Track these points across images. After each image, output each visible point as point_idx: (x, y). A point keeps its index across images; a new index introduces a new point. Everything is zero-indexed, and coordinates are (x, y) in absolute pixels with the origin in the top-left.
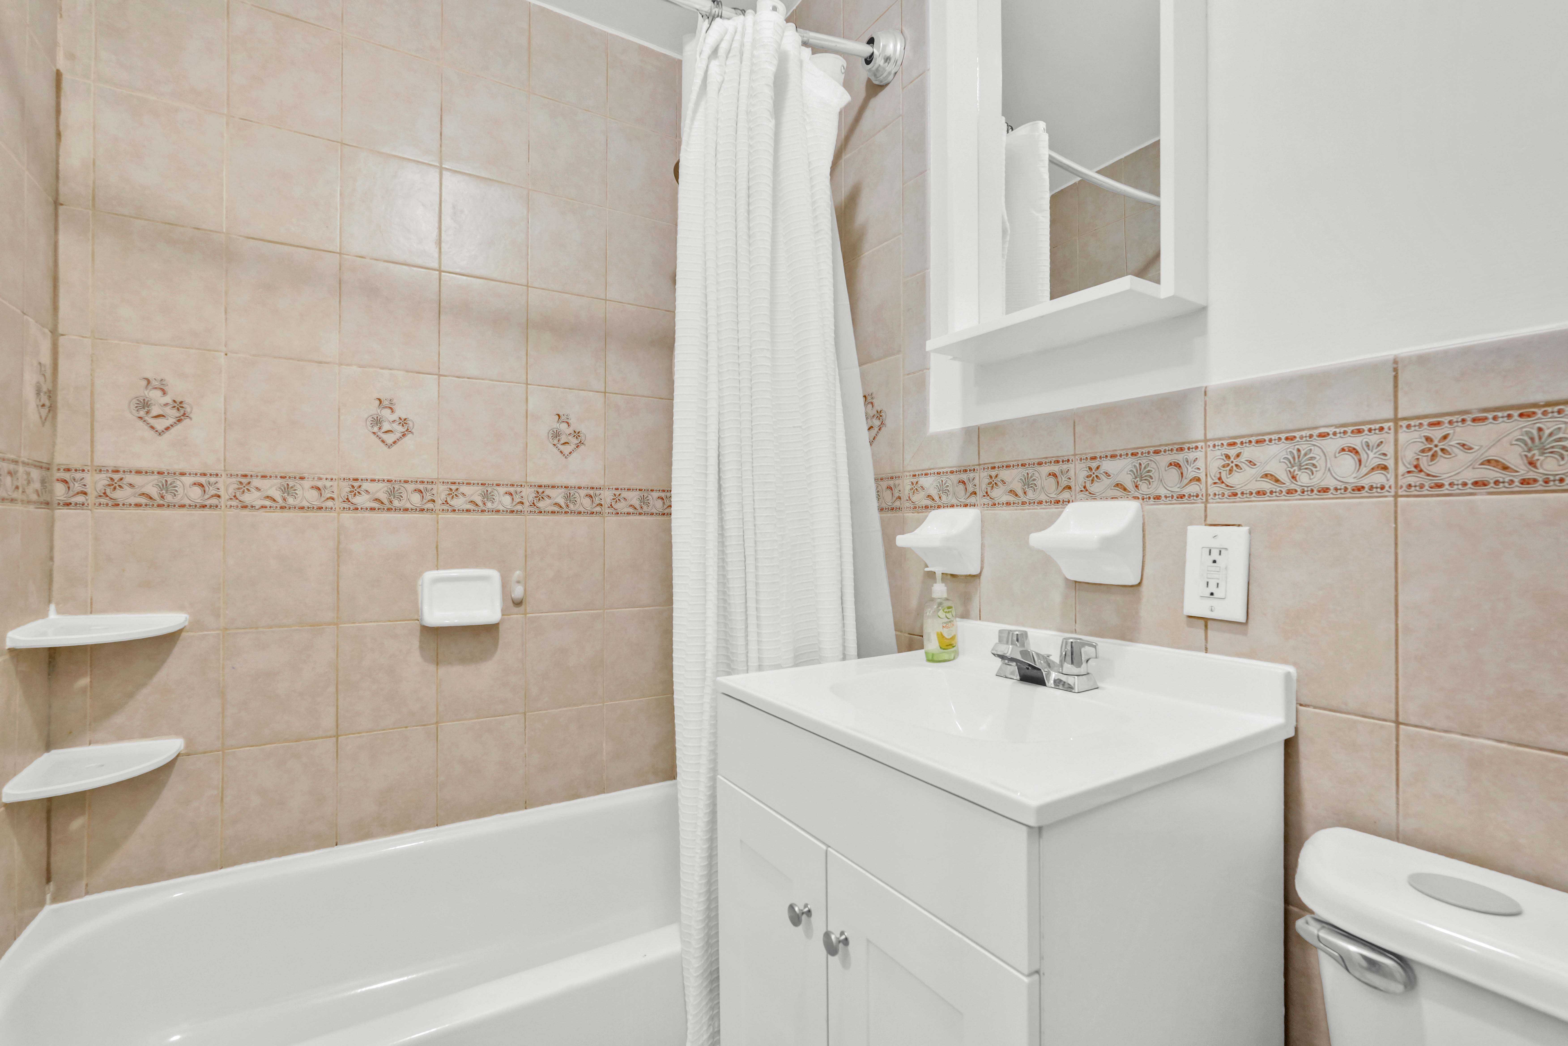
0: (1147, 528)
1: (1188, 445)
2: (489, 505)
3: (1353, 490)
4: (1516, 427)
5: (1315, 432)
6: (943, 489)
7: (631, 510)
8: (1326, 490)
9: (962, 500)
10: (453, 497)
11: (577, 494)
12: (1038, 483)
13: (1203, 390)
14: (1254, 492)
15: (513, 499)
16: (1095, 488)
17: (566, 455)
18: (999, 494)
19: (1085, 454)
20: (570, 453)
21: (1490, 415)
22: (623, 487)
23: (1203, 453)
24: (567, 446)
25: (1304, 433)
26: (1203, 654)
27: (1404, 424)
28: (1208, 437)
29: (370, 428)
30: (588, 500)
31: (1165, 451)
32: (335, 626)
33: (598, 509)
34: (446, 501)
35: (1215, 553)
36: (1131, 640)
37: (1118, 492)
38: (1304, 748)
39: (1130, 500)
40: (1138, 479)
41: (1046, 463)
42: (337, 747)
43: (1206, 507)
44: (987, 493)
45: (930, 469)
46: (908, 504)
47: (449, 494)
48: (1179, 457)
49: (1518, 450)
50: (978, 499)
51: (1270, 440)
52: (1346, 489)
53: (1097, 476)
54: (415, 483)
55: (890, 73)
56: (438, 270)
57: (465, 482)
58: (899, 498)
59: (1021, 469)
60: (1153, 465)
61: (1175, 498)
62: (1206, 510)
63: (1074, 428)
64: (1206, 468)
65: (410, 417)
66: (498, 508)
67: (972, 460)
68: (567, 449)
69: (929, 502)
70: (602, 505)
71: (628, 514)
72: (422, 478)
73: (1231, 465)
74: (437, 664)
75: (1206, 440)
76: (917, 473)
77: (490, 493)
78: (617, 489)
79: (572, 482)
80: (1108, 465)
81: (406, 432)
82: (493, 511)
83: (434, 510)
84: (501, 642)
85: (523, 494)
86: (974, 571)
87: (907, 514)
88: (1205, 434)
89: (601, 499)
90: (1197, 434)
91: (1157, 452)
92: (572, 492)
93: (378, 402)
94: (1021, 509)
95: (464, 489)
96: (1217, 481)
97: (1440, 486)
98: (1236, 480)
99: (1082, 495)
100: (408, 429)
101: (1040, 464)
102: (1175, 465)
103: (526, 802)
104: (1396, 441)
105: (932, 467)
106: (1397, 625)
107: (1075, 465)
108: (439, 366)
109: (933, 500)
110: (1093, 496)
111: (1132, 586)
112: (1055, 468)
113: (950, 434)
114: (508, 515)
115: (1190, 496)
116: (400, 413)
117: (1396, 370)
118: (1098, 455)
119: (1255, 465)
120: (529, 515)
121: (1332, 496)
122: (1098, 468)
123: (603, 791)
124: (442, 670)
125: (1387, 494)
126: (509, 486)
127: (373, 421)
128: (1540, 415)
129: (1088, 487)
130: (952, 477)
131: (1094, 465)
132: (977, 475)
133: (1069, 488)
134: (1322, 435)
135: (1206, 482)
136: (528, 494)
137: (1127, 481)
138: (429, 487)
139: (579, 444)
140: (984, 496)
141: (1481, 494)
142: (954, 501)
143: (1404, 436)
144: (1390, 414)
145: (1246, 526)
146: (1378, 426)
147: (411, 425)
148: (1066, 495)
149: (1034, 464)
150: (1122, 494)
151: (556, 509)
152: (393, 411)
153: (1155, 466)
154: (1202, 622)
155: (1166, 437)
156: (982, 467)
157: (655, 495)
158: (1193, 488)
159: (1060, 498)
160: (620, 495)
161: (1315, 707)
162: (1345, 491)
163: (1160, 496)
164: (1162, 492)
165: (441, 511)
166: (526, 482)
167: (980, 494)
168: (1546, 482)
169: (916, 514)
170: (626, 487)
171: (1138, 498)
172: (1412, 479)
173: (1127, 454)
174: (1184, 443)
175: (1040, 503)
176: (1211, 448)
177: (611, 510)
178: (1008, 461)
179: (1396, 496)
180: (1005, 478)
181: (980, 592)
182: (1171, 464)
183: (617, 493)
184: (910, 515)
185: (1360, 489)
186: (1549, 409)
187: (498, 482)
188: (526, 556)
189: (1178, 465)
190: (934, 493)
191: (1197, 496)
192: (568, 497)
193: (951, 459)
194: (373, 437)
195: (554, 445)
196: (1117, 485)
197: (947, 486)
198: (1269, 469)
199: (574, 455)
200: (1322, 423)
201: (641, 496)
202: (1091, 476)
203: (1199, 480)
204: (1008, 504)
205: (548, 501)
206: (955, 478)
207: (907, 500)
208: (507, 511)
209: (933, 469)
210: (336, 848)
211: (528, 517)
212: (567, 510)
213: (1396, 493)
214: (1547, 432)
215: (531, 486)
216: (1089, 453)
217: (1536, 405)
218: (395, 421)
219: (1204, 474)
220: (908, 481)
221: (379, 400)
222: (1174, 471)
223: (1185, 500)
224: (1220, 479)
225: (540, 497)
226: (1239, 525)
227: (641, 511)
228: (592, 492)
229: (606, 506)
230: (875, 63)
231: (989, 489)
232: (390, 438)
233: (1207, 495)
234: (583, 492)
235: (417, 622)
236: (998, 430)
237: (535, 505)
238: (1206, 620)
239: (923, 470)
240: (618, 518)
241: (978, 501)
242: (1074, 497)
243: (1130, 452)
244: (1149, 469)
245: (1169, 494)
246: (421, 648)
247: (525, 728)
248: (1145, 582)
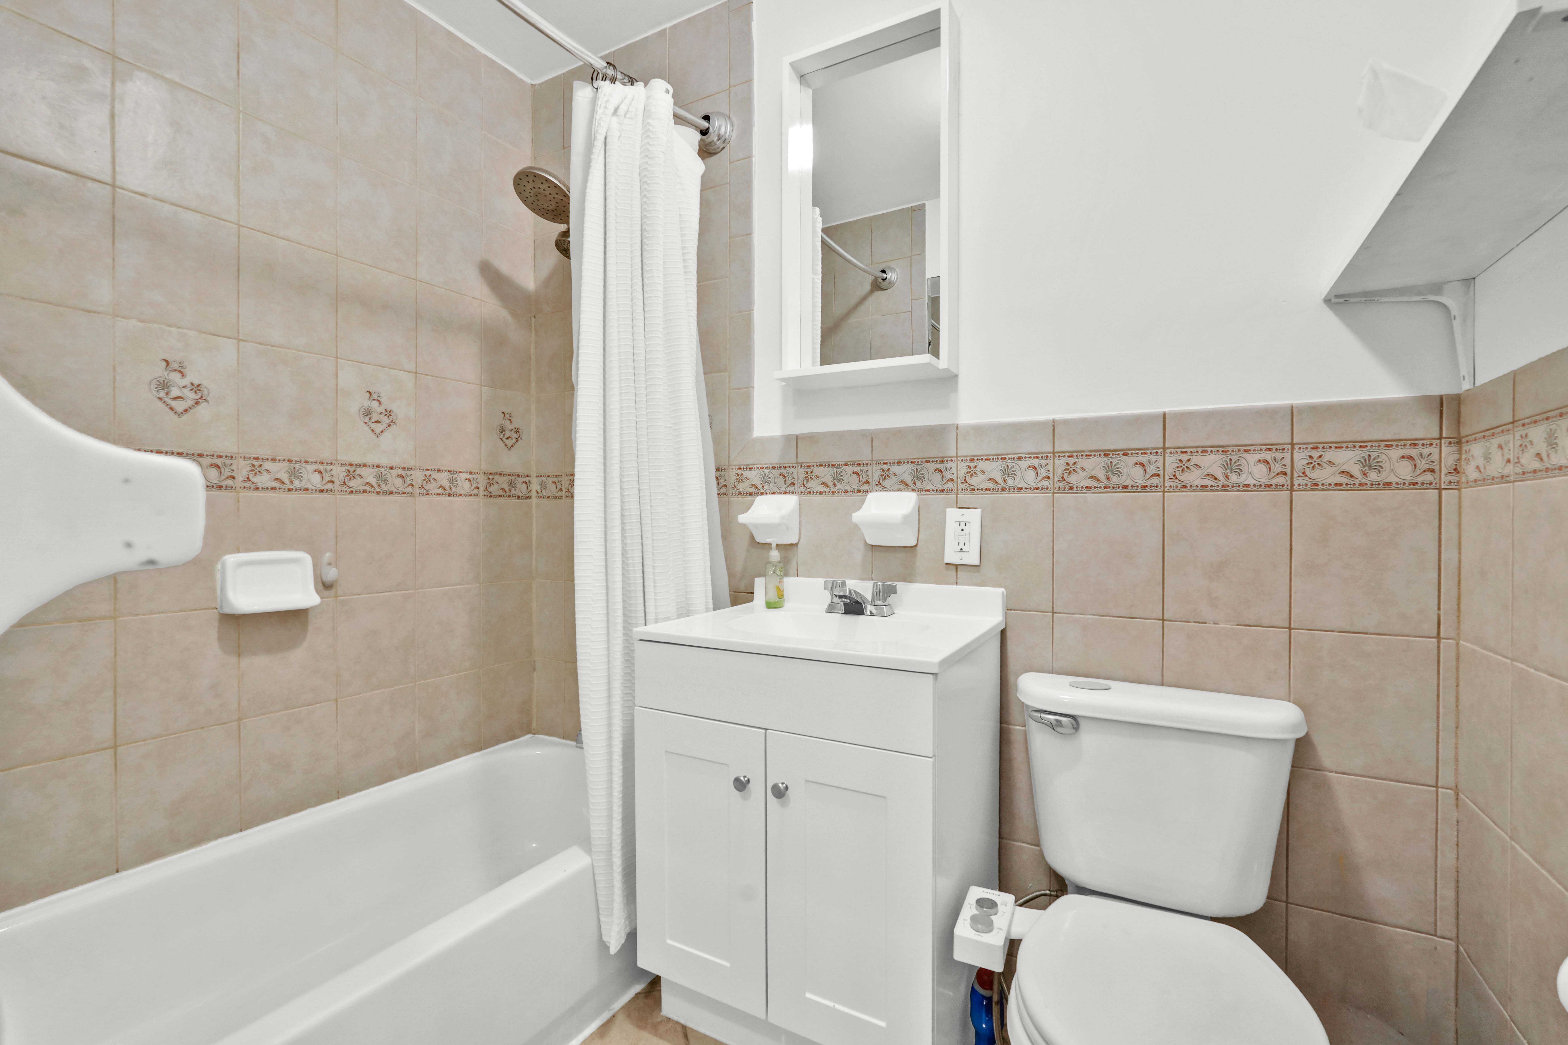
0: (921, 509)
1: (946, 459)
2: (297, 483)
3: (1034, 489)
4: (1102, 461)
5: (1016, 456)
6: (765, 480)
7: (441, 491)
8: (1021, 489)
9: (783, 489)
10: (256, 474)
11: (388, 474)
12: (845, 478)
13: (956, 425)
14: (984, 489)
15: (323, 478)
16: (886, 483)
17: (378, 434)
18: (814, 485)
19: (880, 460)
20: (382, 432)
21: (1093, 454)
22: (433, 468)
23: (955, 464)
24: (378, 425)
25: (1010, 456)
26: (955, 586)
27: (1057, 455)
28: (959, 455)
29: (155, 393)
30: (400, 480)
31: (932, 462)
32: (113, 620)
33: (410, 489)
34: (248, 478)
35: (963, 524)
36: (910, 582)
37: (902, 487)
38: (1009, 634)
39: (910, 491)
40: (915, 478)
41: (850, 465)
42: (116, 759)
43: (957, 497)
44: (803, 484)
45: (755, 465)
46: (733, 491)
47: (251, 471)
48: (941, 466)
49: (1103, 471)
50: (797, 488)
51: (993, 459)
52: (1031, 488)
53: (887, 475)
54: (211, 457)
55: (719, 148)
56: (237, 224)
57: (270, 458)
58: (725, 486)
59: (831, 468)
60: (925, 470)
61: (939, 491)
62: (957, 499)
63: (872, 443)
64: (957, 474)
65: (205, 383)
66: (307, 487)
67: (791, 459)
68: (378, 428)
69: (753, 490)
70: (413, 486)
71: (439, 494)
72: (220, 452)
73: (972, 472)
74: (239, 655)
75: (957, 457)
76: (742, 467)
77: (298, 471)
78: (428, 470)
79: (384, 461)
80: (895, 469)
81: (199, 400)
82: (301, 490)
83: (234, 488)
84: (310, 628)
85: (333, 473)
86: (794, 541)
87: (733, 499)
88: (957, 453)
89: (412, 480)
90: (953, 453)
91: (927, 462)
92: (384, 472)
93: (164, 364)
94: (831, 496)
95: (267, 465)
96: (964, 481)
97: (1072, 488)
98: (975, 481)
99: (877, 488)
100: (202, 397)
101: (846, 465)
102: (939, 471)
103: (338, 792)
104: (1054, 463)
105: (756, 463)
106: (1053, 561)
107: (872, 468)
108: (238, 330)
109: (757, 488)
110: (885, 489)
111: (912, 547)
112: (858, 469)
113: (772, 439)
114: (317, 494)
115: (947, 490)
116: (192, 377)
117: (1054, 426)
118: (889, 462)
119: (985, 473)
120: (339, 495)
121: (1024, 492)
122: (888, 470)
123: (415, 770)
124: (245, 662)
125: (1049, 492)
126: (318, 464)
127: (158, 385)
128: (1111, 456)
129: (881, 482)
130: (774, 471)
131: (886, 468)
132: (795, 471)
133: (868, 482)
134: (1020, 458)
135: (957, 482)
136: (339, 473)
137: (908, 479)
138: (228, 462)
139: (391, 423)
140: (801, 486)
141: (1089, 493)
142: (775, 489)
143: (1058, 462)
144: (1051, 450)
145: (979, 509)
146: (1045, 455)
147: (206, 392)
148: (865, 487)
149: (842, 465)
150: (905, 488)
151: (368, 488)
152: (183, 375)
153: (926, 471)
154: (954, 567)
155: (933, 453)
156: (799, 465)
157: (464, 476)
158: (949, 485)
159: (862, 489)
160: (430, 475)
161: (1015, 610)
162: (1030, 489)
163: (929, 490)
164: (930, 487)
165: (242, 488)
166: (337, 460)
167: (797, 485)
168: (1113, 488)
169: (741, 499)
170: (437, 468)
171: (916, 491)
172: (1061, 485)
173: (908, 462)
174: (944, 457)
175: (846, 492)
176: (960, 461)
177: (422, 491)
178: (821, 462)
179: (1054, 493)
180: (818, 474)
181: (797, 557)
182: (936, 470)
183: (428, 474)
184: (736, 499)
185: (1037, 488)
186: (1115, 453)
187: (306, 459)
188: (336, 537)
189: (940, 471)
190: (758, 483)
191: (952, 490)
192: (380, 477)
193: (773, 457)
194: (160, 404)
195: (365, 423)
196: (901, 482)
197: (770, 478)
198: (992, 476)
199: (385, 434)
200: (1019, 451)
201: (450, 478)
202: (883, 475)
203: (953, 480)
204: (821, 492)
205: (359, 481)
206: (776, 472)
207: (733, 488)
208: (316, 490)
209: (757, 464)
210: (117, 875)
211: (338, 496)
212: (379, 490)
213: (1053, 491)
214: (1114, 464)
215: (342, 464)
216: (883, 460)
217: (1110, 450)
218: (185, 386)
219: (956, 476)
220: (734, 473)
221: (166, 361)
222: (938, 475)
223: (944, 492)
224: (965, 480)
225: (351, 476)
226: (976, 508)
227: (450, 492)
228: (404, 473)
229: (418, 487)
230: (709, 137)
231: (805, 481)
232: (180, 406)
233: (957, 490)
234: (395, 472)
235: (215, 610)
236: (811, 439)
237: (346, 485)
238: (956, 566)
239: (748, 465)
240: (430, 498)
241: (796, 490)
242: (871, 489)
243: (910, 461)
244: (922, 472)
245: (935, 488)
246: (220, 639)
247: (337, 715)
248: (919, 544)
